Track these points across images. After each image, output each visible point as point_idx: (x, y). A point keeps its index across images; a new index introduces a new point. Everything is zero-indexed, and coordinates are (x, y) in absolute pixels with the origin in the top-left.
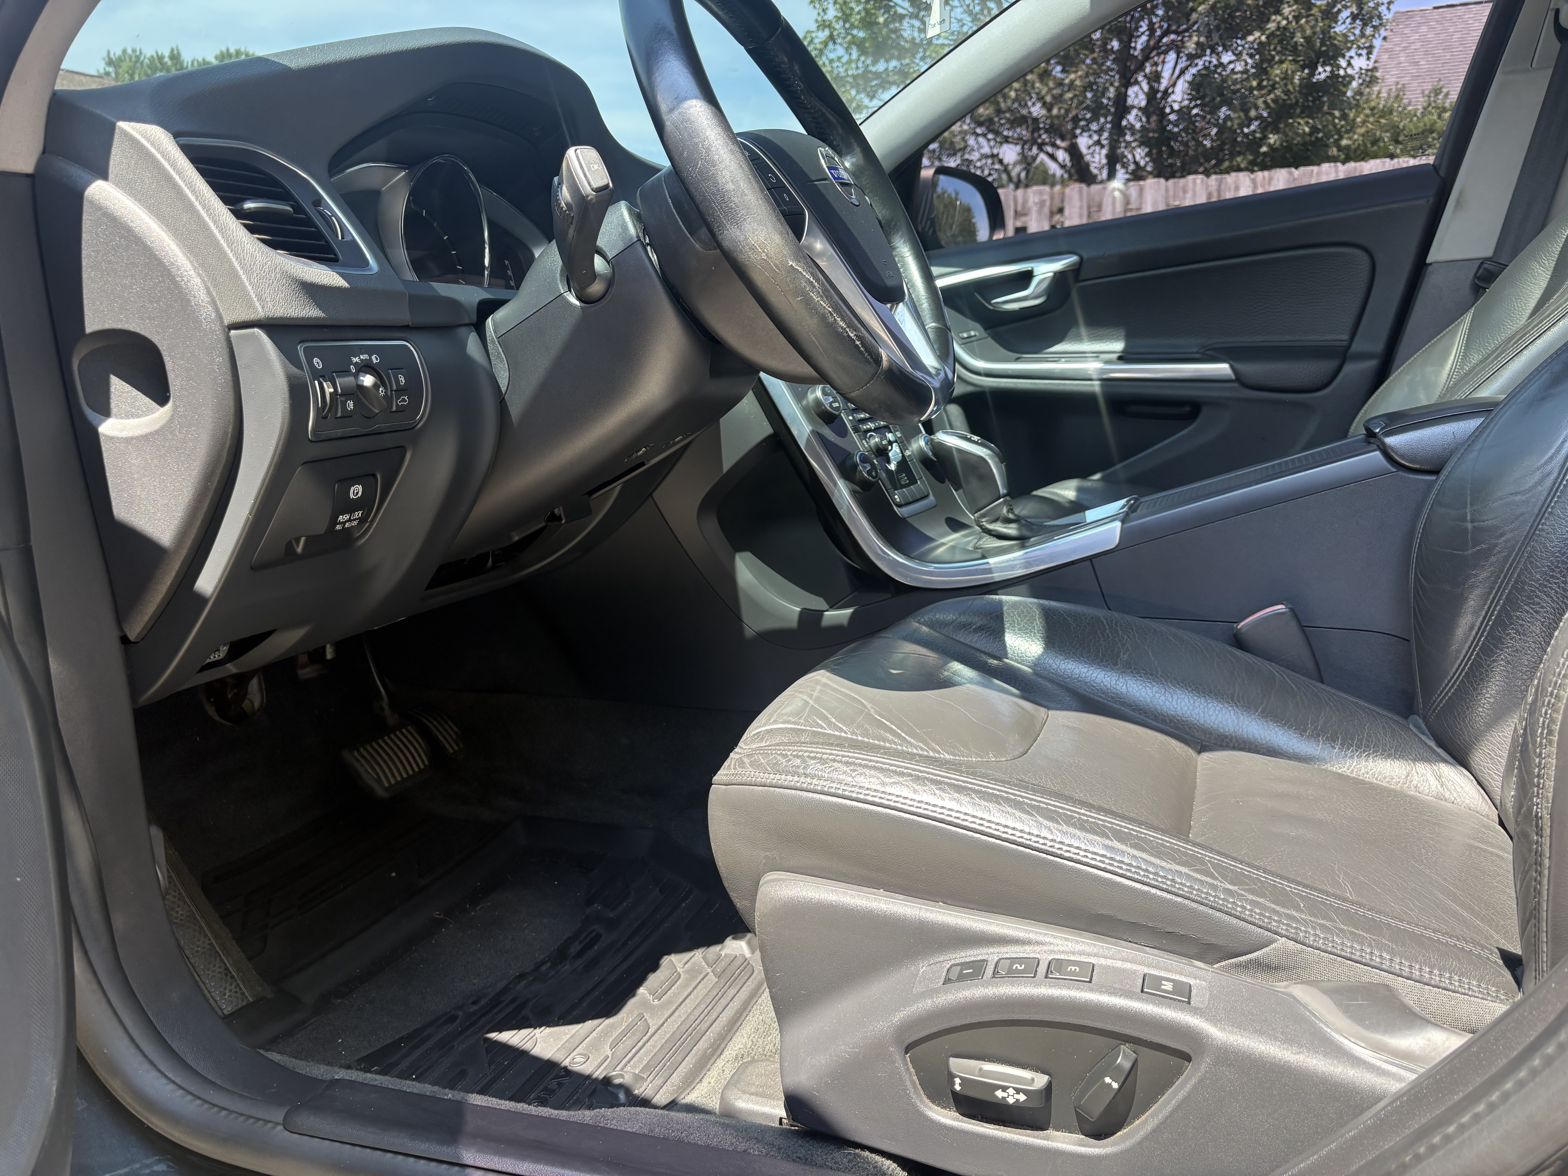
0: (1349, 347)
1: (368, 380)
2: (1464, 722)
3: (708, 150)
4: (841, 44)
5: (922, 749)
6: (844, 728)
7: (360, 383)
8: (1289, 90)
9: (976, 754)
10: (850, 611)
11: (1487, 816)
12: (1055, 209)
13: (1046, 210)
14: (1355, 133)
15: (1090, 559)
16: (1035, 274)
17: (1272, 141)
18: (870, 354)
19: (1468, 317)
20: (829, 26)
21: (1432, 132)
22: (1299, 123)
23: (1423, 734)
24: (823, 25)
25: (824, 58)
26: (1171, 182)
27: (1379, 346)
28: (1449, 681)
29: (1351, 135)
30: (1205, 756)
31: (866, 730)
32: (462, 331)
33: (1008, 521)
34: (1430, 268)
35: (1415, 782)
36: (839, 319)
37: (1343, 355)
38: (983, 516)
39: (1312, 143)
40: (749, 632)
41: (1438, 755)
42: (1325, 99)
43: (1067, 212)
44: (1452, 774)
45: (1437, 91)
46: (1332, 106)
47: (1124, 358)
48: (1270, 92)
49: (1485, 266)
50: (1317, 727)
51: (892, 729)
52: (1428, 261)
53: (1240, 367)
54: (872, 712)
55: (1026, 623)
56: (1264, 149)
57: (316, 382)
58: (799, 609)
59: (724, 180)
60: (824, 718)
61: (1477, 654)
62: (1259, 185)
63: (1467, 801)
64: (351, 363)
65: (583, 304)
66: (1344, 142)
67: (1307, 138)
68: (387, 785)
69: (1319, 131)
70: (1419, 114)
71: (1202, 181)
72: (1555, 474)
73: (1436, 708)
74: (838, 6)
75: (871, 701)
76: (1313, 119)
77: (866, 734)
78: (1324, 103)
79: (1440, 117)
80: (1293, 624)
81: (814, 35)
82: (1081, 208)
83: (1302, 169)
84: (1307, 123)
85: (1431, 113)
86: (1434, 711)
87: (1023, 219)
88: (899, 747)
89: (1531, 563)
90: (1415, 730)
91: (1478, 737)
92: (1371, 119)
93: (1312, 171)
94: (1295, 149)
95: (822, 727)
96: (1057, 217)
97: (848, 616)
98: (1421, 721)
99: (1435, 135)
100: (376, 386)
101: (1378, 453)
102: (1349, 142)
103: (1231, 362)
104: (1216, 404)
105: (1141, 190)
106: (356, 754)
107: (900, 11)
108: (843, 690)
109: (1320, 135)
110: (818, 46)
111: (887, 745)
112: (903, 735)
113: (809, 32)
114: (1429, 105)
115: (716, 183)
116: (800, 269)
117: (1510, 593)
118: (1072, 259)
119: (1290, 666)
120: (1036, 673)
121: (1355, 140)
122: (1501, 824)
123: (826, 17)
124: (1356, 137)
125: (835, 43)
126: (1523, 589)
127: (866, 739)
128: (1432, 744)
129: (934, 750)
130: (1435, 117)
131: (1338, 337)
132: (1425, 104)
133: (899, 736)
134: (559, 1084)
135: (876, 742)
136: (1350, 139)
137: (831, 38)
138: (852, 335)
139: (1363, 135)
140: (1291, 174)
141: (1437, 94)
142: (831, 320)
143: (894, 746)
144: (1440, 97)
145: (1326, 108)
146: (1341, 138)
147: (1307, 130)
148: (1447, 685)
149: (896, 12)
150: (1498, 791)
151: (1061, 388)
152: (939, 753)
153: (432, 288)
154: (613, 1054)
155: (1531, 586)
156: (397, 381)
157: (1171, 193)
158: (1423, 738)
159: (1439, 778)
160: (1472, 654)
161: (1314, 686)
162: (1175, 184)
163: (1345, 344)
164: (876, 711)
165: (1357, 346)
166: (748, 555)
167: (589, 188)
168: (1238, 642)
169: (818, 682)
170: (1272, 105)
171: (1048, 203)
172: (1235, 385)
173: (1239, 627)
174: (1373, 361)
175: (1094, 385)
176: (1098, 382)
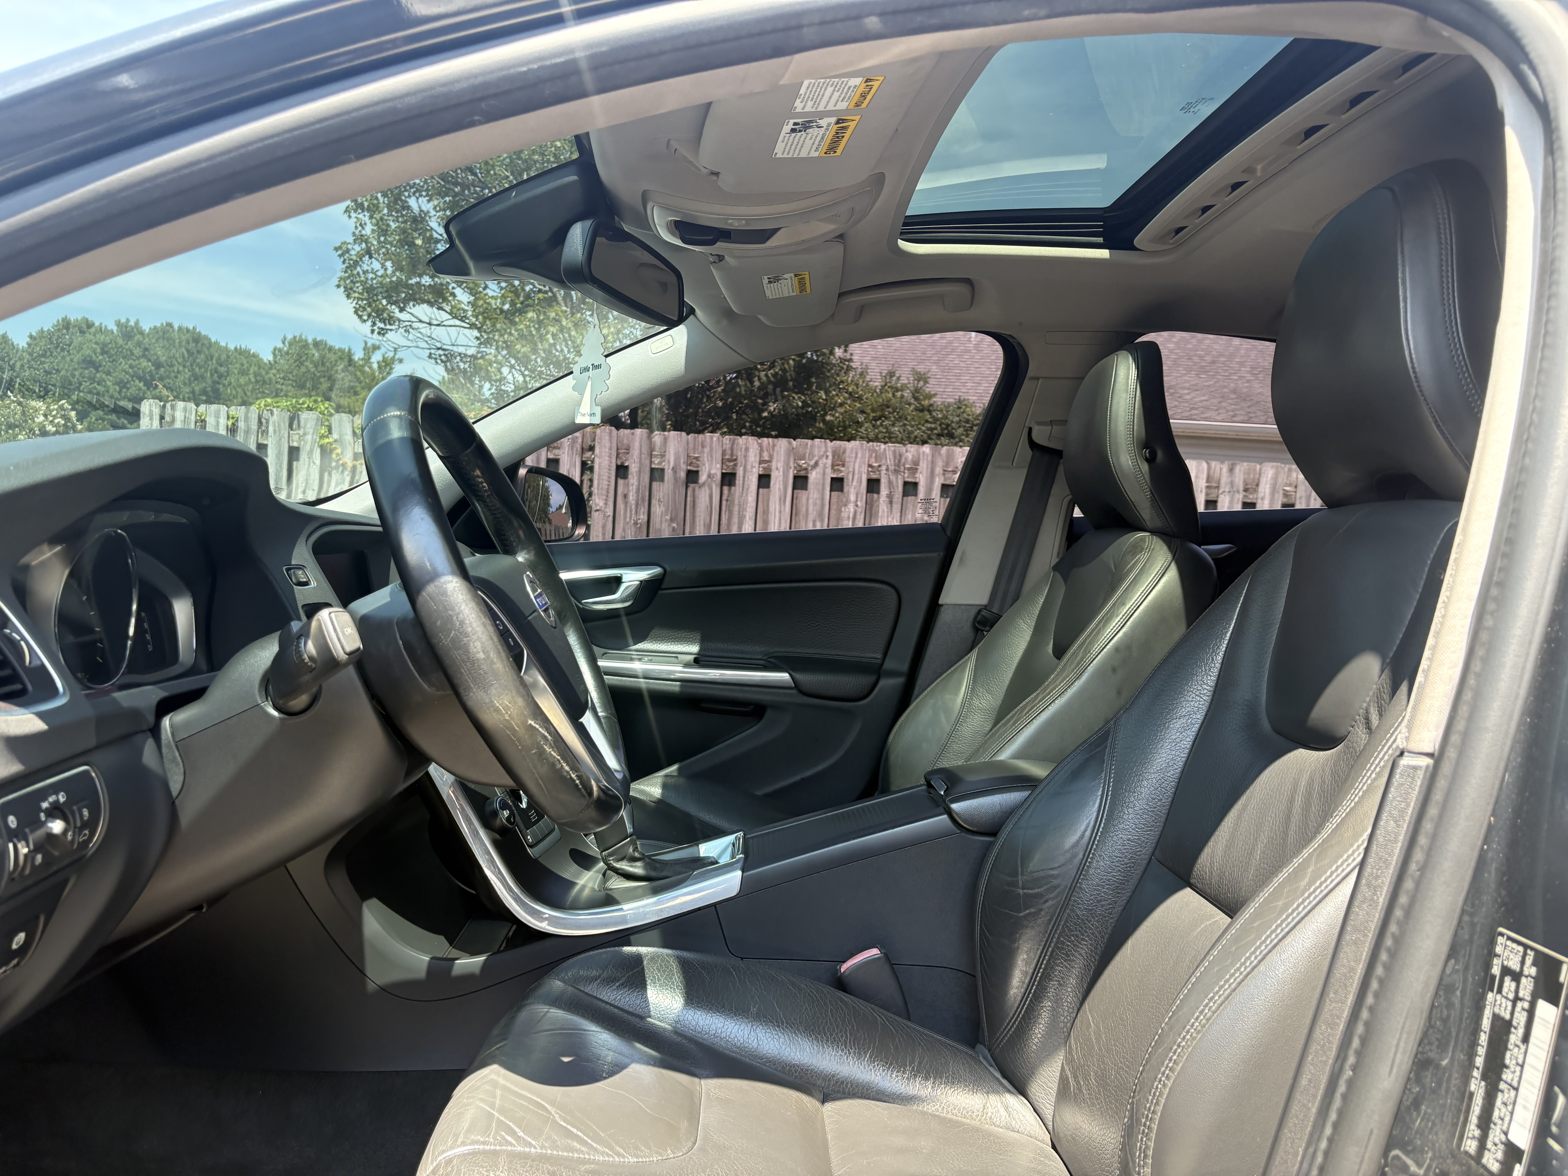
0: (882, 664)
1: (57, 826)
2: (1023, 1058)
3: (462, 623)
4: (377, 259)
5: (608, 1155)
6: (533, 1142)
7: (49, 831)
8: (785, 369)
9: (657, 1153)
10: (482, 959)
11: (1042, 1141)
12: (586, 446)
13: (578, 447)
14: (836, 411)
15: (714, 905)
16: (624, 580)
17: (772, 409)
18: (586, 790)
19: (974, 655)
20: (366, 242)
21: (888, 407)
22: (794, 398)
23: (991, 1066)
24: (360, 239)
25: (359, 269)
26: (691, 436)
27: (905, 667)
28: (1010, 1021)
29: (833, 412)
30: (829, 1106)
31: (555, 1141)
32: (139, 737)
33: (633, 859)
34: (942, 609)
35: (990, 1114)
36: (564, 765)
37: (877, 671)
38: (610, 855)
39: (804, 415)
40: (371, 987)
41: (1004, 1087)
42: (813, 380)
43: (597, 451)
44: (1016, 1104)
45: (891, 374)
46: (819, 387)
47: (699, 661)
48: (770, 368)
49: (983, 613)
50: (913, 1068)
51: (578, 1136)
52: (940, 602)
53: (799, 676)
54: (558, 1120)
55: (665, 979)
56: (765, 414)
57: (11, 846)
58: (428, 959)
59: (475, 650)
60: (513, 1133)
61: (1031, 1000)
62: (765, 449)
63: (1028, 1129)
64: (41, 810)
65: (282, 716)
66: (828, 418)
67: (800, 411)
69: (809, 406)
70: (878, 391)
71: (718, 439)
72: (1081, 856)
73: (1000, 1043)
74: (374, 221)
75: (553, 1103)
76: (803, 394)
77: (554, 1147)
78: (813, 383)
79: (894, 395)
80: (887, 967)
81: (350, 247)
82: (610, 449)
83: (799, 440)
84: (800, 398)
85: (886, 391)
86: (998, 1045)
87: (556, 451)
88: (587, 1156)
89: (1067, 926)
90: (985, 1063)
91: (1032, 1072)
92: (849, 402)
93: (807, 444)
94: (790, 418)
95: (511, 1144)
96: (588, 454)
97: (480, 965)
98: (987, 1052)
99: (890, 410)
100: (65, 832)
101: (945, 816)
102: (832, 418)
103: (791, 672)
104: (778, 707)
105: (665, 439)
107: (435, 235)
108: (524, 1093)
109: (810, 409)
110: (354, 258)
111: (576, 1155)
112: (590, 1141)
113: (344, 243)
114: (886, 385)
115: (467, 652)
116: (537, 726)
117: (1053, 951)
118: (656, 571)
119: (885, 1006)
120: (676, 1032)
121: (837, 417)
122: (1054, 1147)
123: (363, 232)
124: (837, 415)
125: (371, 257)
126: (1063, 949)
127: (555, 1152)
128: (998, 1075)
129: (619, 1155)
130: (890, 395)
131: (874, 655)
132: (883, 384)
133: (585, 1143)
135: (565, 1154)
136: (833, 416)
137: (369, 252)
138: (573, 776)
139: (842, 414)
140: (790, 443)
141: (891, 377)
142: (559, 766)
143: (581, 1156)
144: (894, 378)
145: (814, 388)
146: (826, 414)
147: (800, 404)
148: (1008, 1024)
149: (431, 236)
150: (1050, 1118)
151: (645, 686)
152: (624, 1157)
153: (115, 701)
155: (1068, 946)
156: (81, 816)
157: (691, 446)
158: (991, 1069)
159: (1006, 1108)
160: (1026, 1000)
161: (908, 1027)
162: (695, 438)
163: (879, 661)
164: (560, 1116)
165: (889, 665)
166: (374, 902)
167: (341, 652)
168: (841, 984)
169: (495, 1084)
170: (772, 379)
171: (580, 441)
172: (794, 691)
173: (842, 970)
174: (900, 680)
175: (675, 685)
176: (678, 683)
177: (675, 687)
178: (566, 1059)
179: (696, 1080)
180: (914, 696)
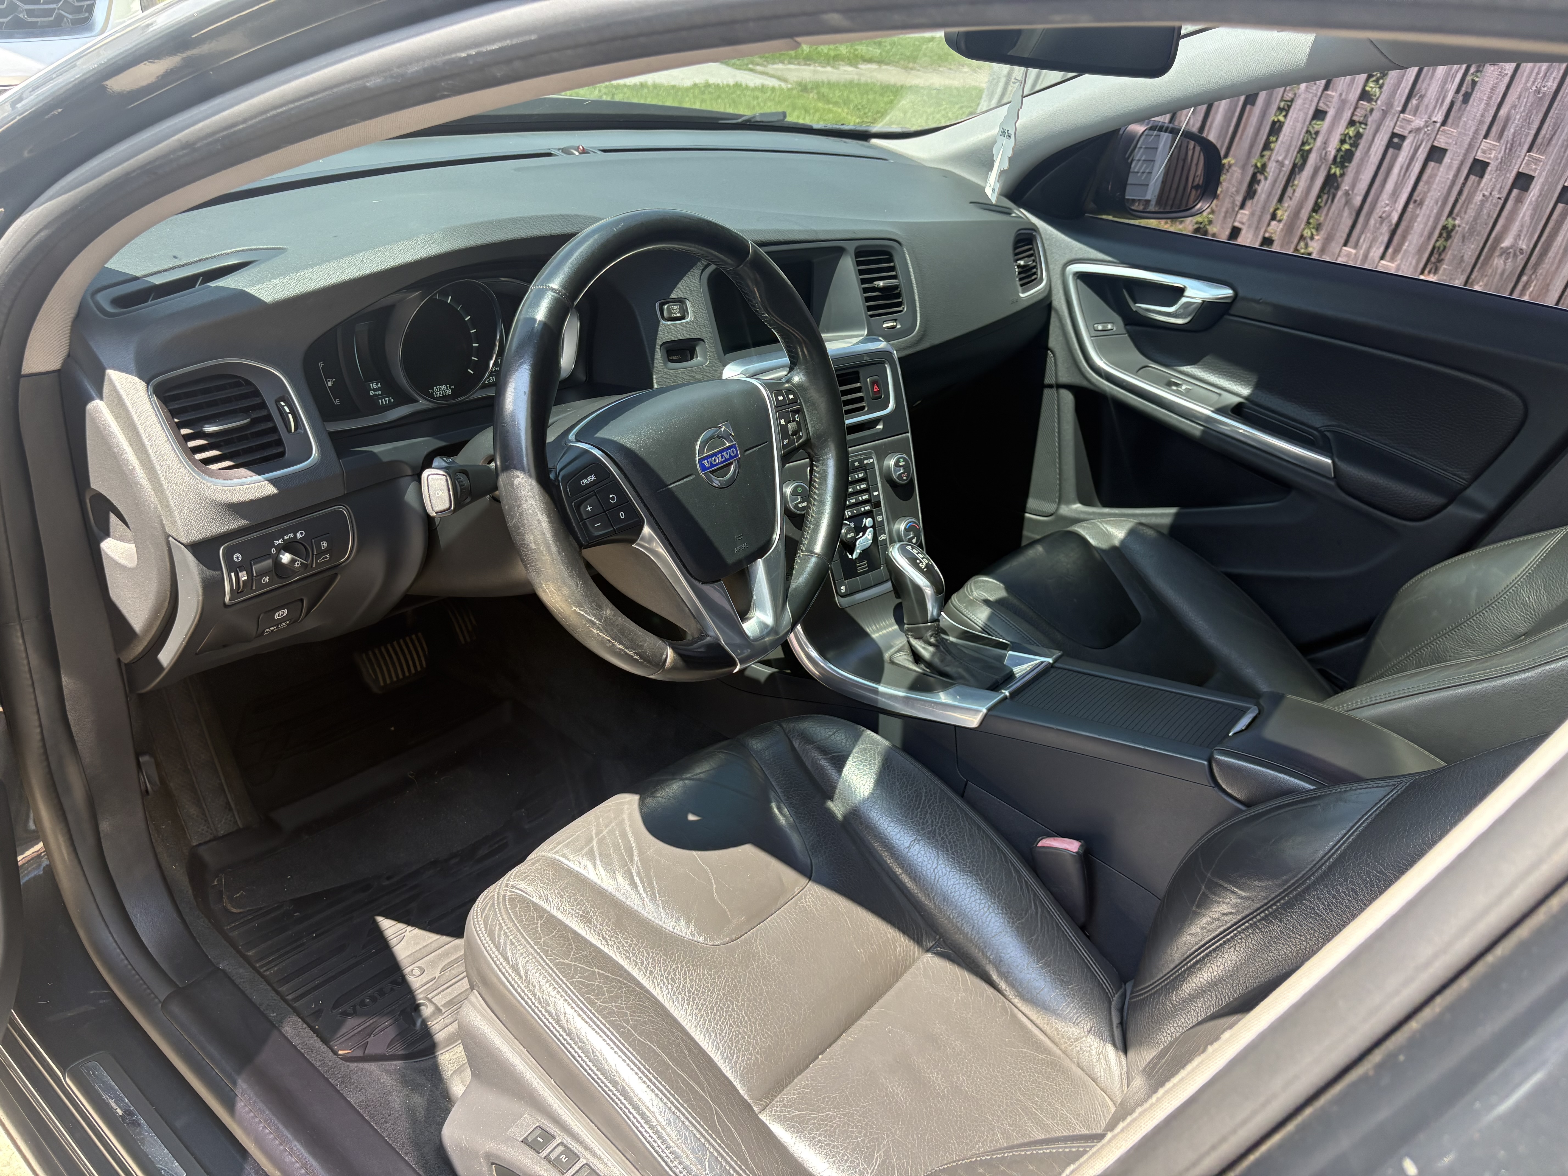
0: (1465, 489)
1: (287, 557)
5: (652, 915)
6: (604, 877)
7: (278, 562)
9: (692, 933)
15: (955, 726)
16: (1186, 294)
31: (619, 884)
32: (404, 480)
36: (616, 644)
37: (1453, 496)
47: (1238, 412)
51: (638, 890)
53: (1343, 466)
54: (634, 868)
57: (233, 574)
60: (594, 863)
64: (273, 546)
68: (382, 684)
77: (617, 887)
100: (293, 560)
103: (1336, 460)
104: (1305, 492)
106: (364, 656)
108: (630, 834)
111: (628, 903)
112: (645, 898)
116: (582, 613)
118: (1227, 292)
129: (661, 919)
131: (1459, 474)
133: (640, 897)
134: (392, 989)
135: (621, 897)
138: (630, 653)
142: (609, 644)
151: (1167, 419)
154: (439, 977)
156: (319, 546)
159: (1099, 1054)
163: (1462, 484)
164: (637, 868)
165: (1471, 493)
169: (620, 814)
172: (1332, 483)
173: (1040, 844)
174: (1479, 516)
175: (1197, 429)
176: (1202, 428)
177: (1195, 430)
178: (691, 817)
179: (803, 881)
180: (1485, 541)
